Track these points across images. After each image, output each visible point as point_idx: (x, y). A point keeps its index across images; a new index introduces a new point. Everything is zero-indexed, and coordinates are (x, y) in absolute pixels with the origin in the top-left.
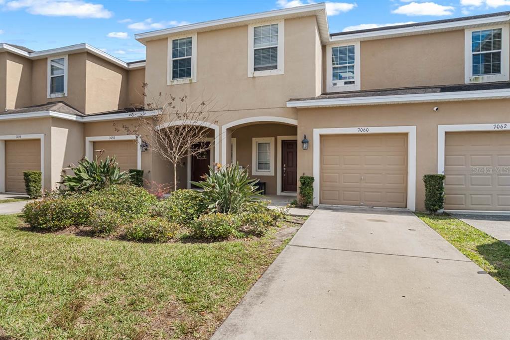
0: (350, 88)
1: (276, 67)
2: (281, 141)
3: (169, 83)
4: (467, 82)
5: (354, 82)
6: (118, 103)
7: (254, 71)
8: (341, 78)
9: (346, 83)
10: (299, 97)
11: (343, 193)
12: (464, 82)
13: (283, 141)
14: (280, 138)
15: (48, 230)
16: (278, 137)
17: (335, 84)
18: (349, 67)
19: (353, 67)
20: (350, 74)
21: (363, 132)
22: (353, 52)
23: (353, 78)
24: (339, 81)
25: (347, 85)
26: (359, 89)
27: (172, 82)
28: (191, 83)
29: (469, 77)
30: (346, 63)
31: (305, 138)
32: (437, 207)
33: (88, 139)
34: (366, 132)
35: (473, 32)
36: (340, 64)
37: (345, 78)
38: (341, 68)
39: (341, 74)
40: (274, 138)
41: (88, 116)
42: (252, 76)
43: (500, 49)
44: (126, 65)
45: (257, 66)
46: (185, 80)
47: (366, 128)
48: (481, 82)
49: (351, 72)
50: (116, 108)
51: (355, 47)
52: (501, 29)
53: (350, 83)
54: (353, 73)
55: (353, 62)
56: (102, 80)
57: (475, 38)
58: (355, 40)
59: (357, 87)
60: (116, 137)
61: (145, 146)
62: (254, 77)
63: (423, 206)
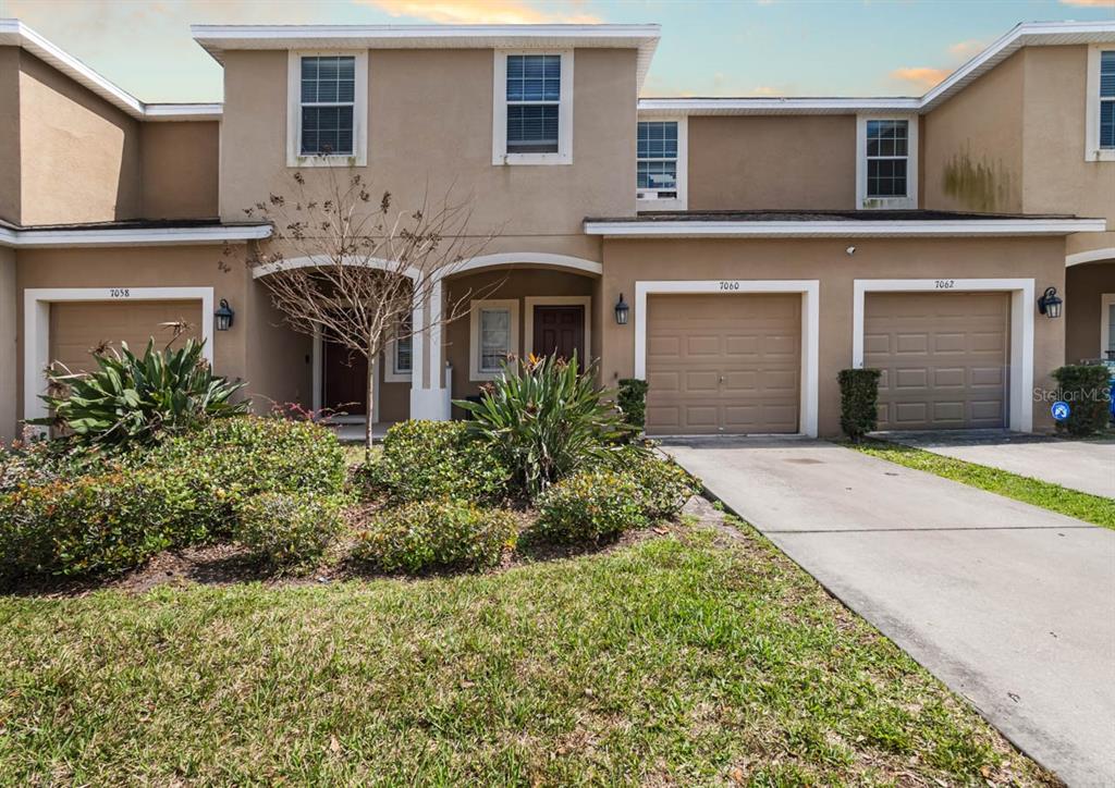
0: (669, 205)
1: (554, 149)
2: (532, 308)
3: (292, 162)
4: (859, 207)
5: (675, 194)
6: (114, 203)
7: (508, 152)
8: (652, 185)
9: (660, 195)
10: (603, 216)
11: (688, 411)
12: (855, 207)
13: (536, 308)
14: (531, 301)
15: (92, 579)
16: (527, 298)
17: (640, 196)
18: (667, 163)
19: (674, 163)
20: (669, 179)
21: (729, 290)
22: (676, 136)
23: (673, 185)
24: (648, 189)
25: (662, 199)
26: (684, 207)
27: (299, 159)
28: (352, 167)
29: (861, 199)
30: (661, 156)
31: (621, 299)
32: (868, 428)
33: (33, 296)
34: (734, 290)
35: (869, 122)
36: (651, 156)
37: (659, 185)
38: (652, 163)
39: (652, 177)
40: (517, 301)
41: (31, 229)
42: (502, 163)
43: (906, 155)
44: (137, 107)
45: (513, 143)
46: (340, 160)
47: (734, 283)
48: (879, 208)
49: (671, 174)
50: (109, 217)
51: (679, 124)
52: (906, 122)
53: (668, 195)
54: (675, 177)
55: (675, 156)
56: (69, 135)
57: (871, 132)
58: (679, 113)
59: (681, 204)
60: (131, 290)
61: (226, 315)
62: (506, 166)
63: (838, 428)
